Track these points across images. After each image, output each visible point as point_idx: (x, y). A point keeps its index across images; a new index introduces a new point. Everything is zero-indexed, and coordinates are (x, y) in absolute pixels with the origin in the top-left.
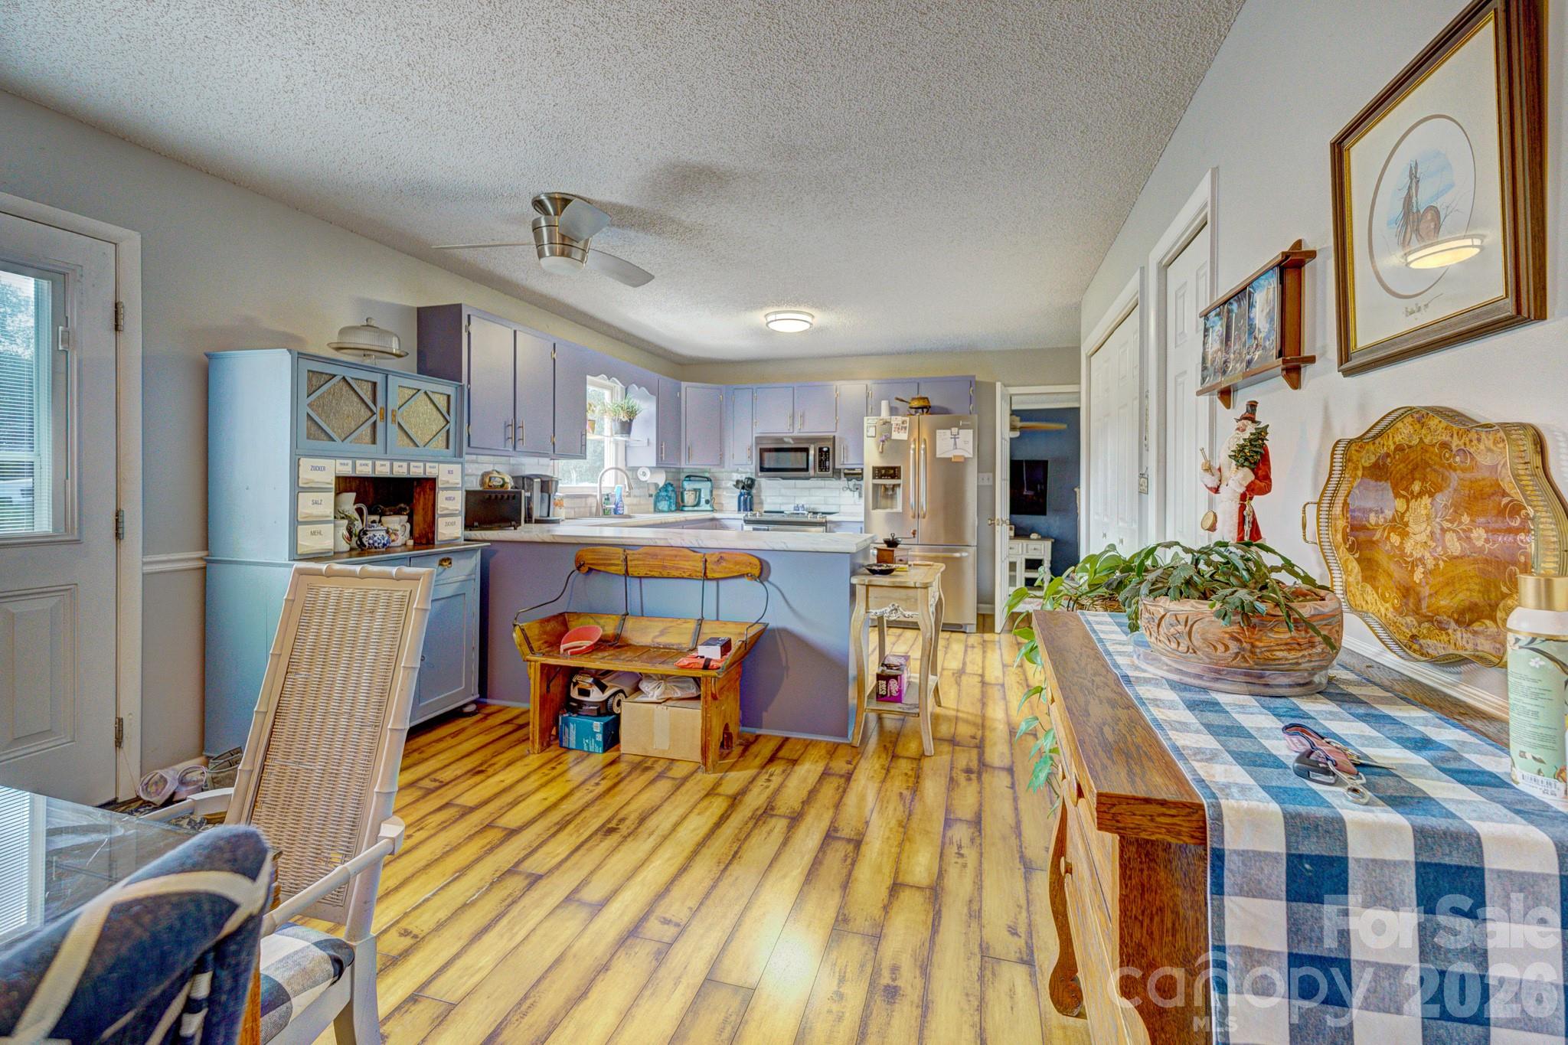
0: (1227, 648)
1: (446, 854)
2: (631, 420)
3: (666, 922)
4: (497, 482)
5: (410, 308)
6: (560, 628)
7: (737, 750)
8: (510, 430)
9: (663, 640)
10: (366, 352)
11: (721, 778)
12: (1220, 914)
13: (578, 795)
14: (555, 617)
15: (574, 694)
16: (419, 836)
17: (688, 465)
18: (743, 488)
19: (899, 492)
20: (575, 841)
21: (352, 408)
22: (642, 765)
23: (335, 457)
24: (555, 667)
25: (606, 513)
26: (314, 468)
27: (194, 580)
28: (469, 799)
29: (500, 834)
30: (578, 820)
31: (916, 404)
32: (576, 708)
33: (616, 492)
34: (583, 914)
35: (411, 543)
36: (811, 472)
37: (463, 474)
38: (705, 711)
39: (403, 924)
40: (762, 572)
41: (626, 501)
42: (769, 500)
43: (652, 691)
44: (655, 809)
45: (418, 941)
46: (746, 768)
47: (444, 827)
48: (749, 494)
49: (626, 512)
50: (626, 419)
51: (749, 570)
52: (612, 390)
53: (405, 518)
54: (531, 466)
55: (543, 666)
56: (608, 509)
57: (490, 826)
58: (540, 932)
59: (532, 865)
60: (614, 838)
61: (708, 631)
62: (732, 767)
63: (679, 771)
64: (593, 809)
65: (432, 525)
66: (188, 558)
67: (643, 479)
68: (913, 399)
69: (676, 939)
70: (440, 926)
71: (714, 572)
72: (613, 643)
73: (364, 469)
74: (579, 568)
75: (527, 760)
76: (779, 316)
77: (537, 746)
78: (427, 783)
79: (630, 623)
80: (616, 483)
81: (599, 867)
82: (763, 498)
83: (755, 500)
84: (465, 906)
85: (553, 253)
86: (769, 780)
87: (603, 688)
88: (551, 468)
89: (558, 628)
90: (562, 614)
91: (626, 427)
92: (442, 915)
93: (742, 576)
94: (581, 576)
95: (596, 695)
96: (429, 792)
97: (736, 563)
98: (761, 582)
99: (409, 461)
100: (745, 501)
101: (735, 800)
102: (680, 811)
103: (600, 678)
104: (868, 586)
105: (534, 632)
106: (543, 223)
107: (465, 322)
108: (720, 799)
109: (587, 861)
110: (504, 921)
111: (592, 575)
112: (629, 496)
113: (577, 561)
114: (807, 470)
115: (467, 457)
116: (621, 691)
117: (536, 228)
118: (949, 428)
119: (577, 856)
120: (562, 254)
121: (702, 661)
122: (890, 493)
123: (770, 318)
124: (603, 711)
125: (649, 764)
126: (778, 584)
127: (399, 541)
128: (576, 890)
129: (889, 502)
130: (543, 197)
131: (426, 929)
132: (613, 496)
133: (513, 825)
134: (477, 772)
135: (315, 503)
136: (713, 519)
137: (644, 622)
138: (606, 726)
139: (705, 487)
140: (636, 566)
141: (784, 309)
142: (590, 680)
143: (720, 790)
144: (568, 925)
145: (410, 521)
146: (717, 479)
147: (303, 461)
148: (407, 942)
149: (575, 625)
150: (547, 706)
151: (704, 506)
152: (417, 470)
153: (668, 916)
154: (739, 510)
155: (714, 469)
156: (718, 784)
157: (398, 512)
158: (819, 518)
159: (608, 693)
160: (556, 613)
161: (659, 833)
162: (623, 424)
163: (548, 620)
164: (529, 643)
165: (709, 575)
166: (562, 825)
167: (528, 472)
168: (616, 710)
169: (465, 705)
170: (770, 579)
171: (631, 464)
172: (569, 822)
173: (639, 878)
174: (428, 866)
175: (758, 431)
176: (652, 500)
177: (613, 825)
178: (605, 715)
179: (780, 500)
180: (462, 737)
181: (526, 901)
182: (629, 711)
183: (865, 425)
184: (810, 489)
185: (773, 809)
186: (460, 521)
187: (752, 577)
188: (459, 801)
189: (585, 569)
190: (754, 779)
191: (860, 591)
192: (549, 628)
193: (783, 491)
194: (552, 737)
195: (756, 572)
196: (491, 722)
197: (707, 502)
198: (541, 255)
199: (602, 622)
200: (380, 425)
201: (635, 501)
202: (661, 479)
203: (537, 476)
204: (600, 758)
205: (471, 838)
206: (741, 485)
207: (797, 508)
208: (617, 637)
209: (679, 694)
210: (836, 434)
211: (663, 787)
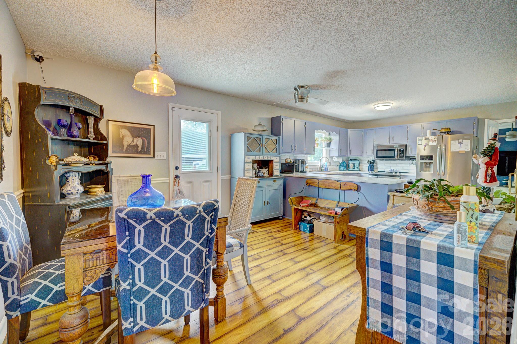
0: (425, 208)
1: (269, 245)
2: (330, 143)
3: (311, 269)
4: (289, 161)
5: (269, 118)
6: (301, 200)
7: (347, 240)
8: (293, 147)
9: (327, 206)
10: (259, 131)
11: (339, 246)
12: (368, 251)
13: (300, 241)
14: (300, 197)
15: (303, 217)
16: (265, 240)
17: (352, 156)
18: (370, 163)
19: (432, 165)
20: (296, 249)
21: (255, 144)
22: (319, 238)
23: (252, 156)
24: (298, 209)
25: (322, 170)
26: (248, 158)
27: (229, 181)
28: (276, 236)
29: (281, 244)
30: (298, 246)
31: (443, 131)
32: (303, 221)
33: (326, 164)
34: (293, 263)
35: (268, 176)
36: (396, 158)
37: (280, 159)
38: (335, 226)
39: (259, 254)
40: (358, 189)
41: (329, 167)
42: (380, 167)
43: (323, 219)
44: (318, 248)
45: (260, 258)
46: (348, 245)
47: (270, 240)
48: (372, 165)
49: (328, 170)
50: (329, 142)
51: (354, 188)
52: (325, 133)
53: (267, 170)
54: (300, 157)
55: (295, 208)
56: (323, 169)
57: (279, 242)
58: (283, 263)
59: (286, 251)
60: (305, 251)
61: (340, 205)
62: (343, 244)
63: (328, 241)
64: (302, 244)
65: (272, 171)
66: (227, 177)
67: (334, 160)
68: (442, 129)
69: (312, 273)
70: (265, 256)
71: (343, 188)
72: (314, 205)
73: (258, 158)
74: (307, 185)
75: (290, 231)
76: (378, 105)
77: (293, 228)
78: (268, 231)
79: (319, 200)
80: (326, 161)
81: (300, 255)
82: (378, 167)
83: (375, 167)
84: (270, 255)
85: (299, 101)
86: (353, 249)
87: (310, 217)
88: (305, 157)
89: (301, 199)
90: (302, 196)
91: (329, 145)
92: (266, 255)
93: (351, 190)
94: (308, 187)
95: (308, 218)
96: (268, 233)
97: (350, 186)
98: (358, 192)
99: (267, 156)
100: (371, 167)
101: (341, 251)
102: (324, 250)
103: (309, 214)
104: (394, 196)
105: (294, 200)
106: (296, 94)
107: (281, 120)
108: (336, 250)
109: (297, 254)
110: (277, 259)
111: (310, 187)
112: (330, 165)
113: (306, 183)
114: (394, 157)
115: (281, 155)
116: (315, 218)
117: (295, 95)
118: (458, 140)
119: (296, 252)
120: (301, 101)
121: (335, 212)
122: (428, 165)
123: (376, 106)
124: (310, 223)
125: (320, 238)
126: (363, 193)
127: (265, 175)
128: (293, 258)
129: (428, 169)
130: (296, 87)
131: (262, 256)
132: (324, 165)
133: (284, 243)
134: (279, 231)
135: (248, 166)
136: (358, 173)
137: (323, 200)
138: (310, 226)
139: (357, 163)
140: (321, 185)
141: (380, 103)
142: (307, 214)
143: (337, 248)
144: (290, 264)
145: (268, 170)
146: (361, 160)
147: (246, 156)
148: (259, 257)
149: (305, 199)
150: (296, 219)
151: (356, 169)
152: (269, 158)
153: (312, 269)
154: (369, 170)
155: (360, 157)
156: (337, 246)
157: (266, 169)
158: (398, 174)
159: (311, 218)
160: (300, 196)
161: (317, 253)
162: (328, 144)
163: (298, 197)
164: (292, 202)
165: (342, 189)
166: (294, 246)
167: (298, 158)
168: (313, 223)
169: (280, 217)
170: (361, 191)
171: (331, 156)
172: (296, 245)
173: (308, 260)
174: (265, 246)
175: (376, 144)
176: (338, 167)
177: (306, 248)
178: (310, 224)
179: (385, 167)
180: (278, 224)
181: (282, 257)
182: (316, 223)
183: (417, 140)
184: (397, 164)
185: (351, 255)
186: (279, 171)
187: (354, 190)
188: (274, 236)
189: (308, 185)
190: (349, 248)
191: (391, 197)
192: (298, 199)
193: (386, 164)
194: (297, 227)
195: (356, 189)
196: (284, 222)
197: (357, 168)
198: (296, 102)
199: (312, 199)
200: (261, 148)
201: (332, 167)
202: (340, 160)
203: (300, 159)
204: (308, 234)
205: (274, 243)
206: (369, 162)
207: (391, 170)
208: (315, 204)
209: (330, 221)
210: (407, 144)
211: (323, 244)
